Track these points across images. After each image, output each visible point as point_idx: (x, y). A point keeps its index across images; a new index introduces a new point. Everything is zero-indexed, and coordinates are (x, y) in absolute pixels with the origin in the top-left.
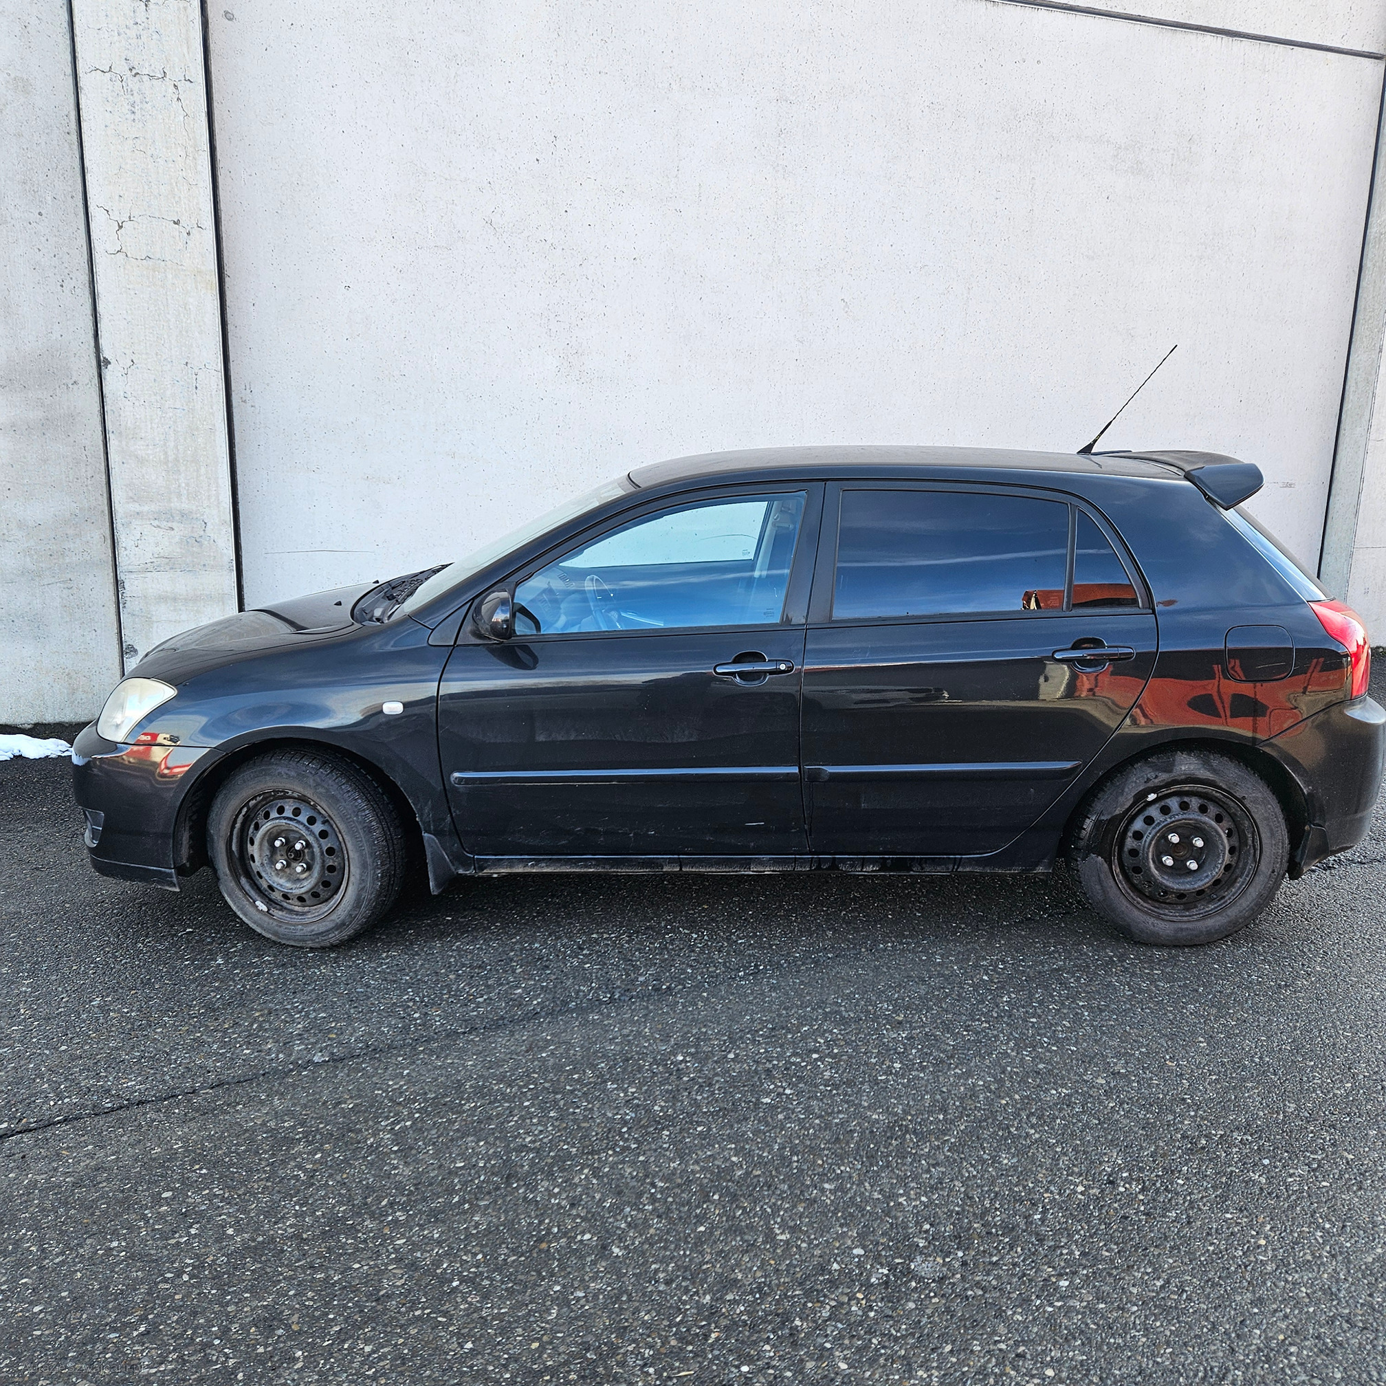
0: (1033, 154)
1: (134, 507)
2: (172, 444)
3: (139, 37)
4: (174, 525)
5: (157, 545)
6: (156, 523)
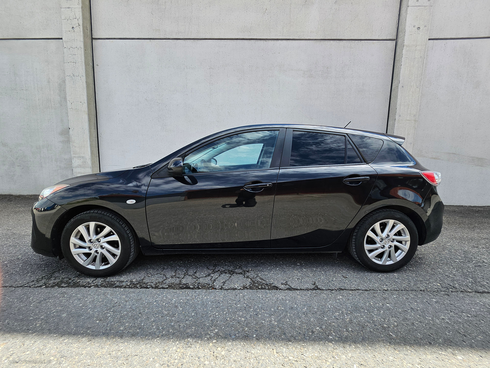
0: (279, 75)
1: (74, 155)
2: (80, 144)
3: (74, 69)
4: (81, 159)
5: (78, 162)
6: (78, 158)
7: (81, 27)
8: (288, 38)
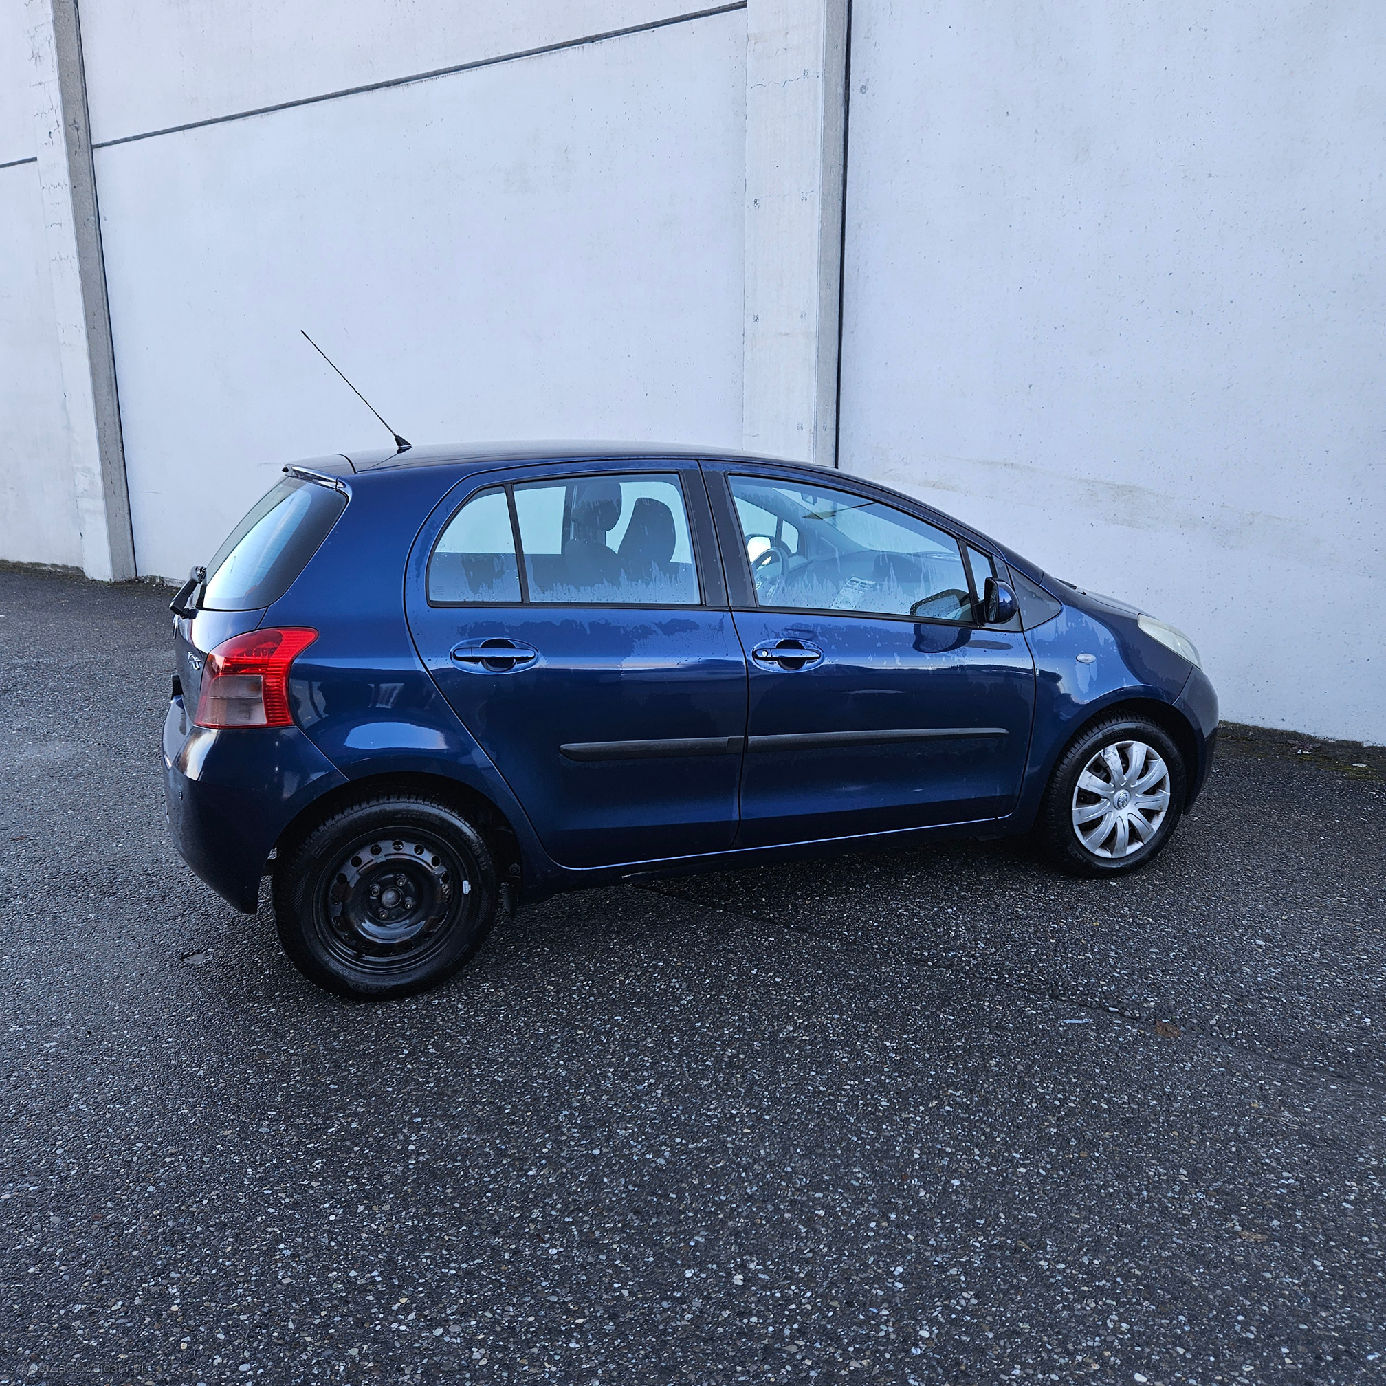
2: (83, 435)
3: (61, 241)
6: (83, 473)
7: (62, 129)
8: (460, 64)
